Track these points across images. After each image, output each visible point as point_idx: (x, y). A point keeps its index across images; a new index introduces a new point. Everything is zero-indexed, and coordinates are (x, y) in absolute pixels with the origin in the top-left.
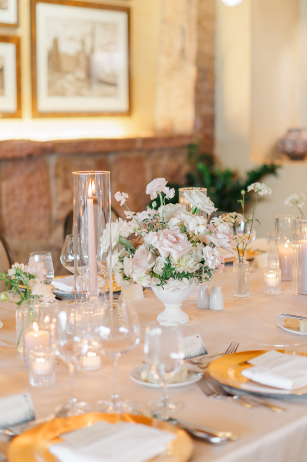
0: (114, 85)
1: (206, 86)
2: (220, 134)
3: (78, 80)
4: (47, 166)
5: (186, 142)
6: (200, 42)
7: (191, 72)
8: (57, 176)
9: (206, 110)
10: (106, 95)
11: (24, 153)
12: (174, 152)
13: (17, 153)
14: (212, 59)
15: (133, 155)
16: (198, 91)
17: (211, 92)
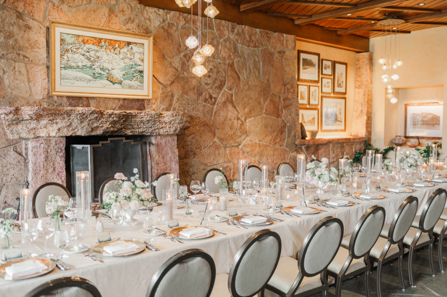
0: (341, 122)
1: (369, 122)
2: (373, 137)
3: (332, 120)
4: (329, 146)
5: (364, 140)
6: (368, 108)
7: (365, 118)
8: (332, 149)
9: (369, 130)
10: (339, 125)
11: (325, 143)
12: (360, 143)
13: (323, 142)
14: (371, 113)
15: (350, 143)
16: (367, 124)
17: (371, 124)
